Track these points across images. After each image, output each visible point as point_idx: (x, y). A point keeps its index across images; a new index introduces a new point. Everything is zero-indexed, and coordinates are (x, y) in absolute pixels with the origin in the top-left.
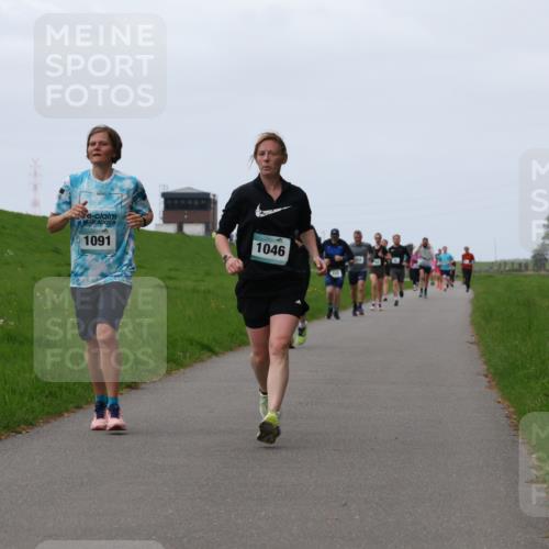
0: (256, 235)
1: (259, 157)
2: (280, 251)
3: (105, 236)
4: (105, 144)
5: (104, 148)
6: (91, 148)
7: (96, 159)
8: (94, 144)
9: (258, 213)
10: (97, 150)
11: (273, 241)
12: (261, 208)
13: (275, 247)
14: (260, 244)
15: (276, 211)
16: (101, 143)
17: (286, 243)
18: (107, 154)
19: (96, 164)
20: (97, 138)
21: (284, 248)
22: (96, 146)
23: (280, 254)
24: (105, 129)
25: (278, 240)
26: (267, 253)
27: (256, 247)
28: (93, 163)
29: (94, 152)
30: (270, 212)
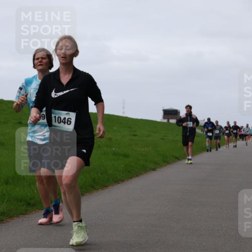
0: (53, 111)
1: (58, 51)
2: (68, 122)
4: (44, 58)
5: (44, 61)
6: (36, 61)
7: (40, 67)
8: (38, 59)
9: (53, 95)
10: (41, 62)
11: (63, 114)
12: (56, 92)
13: (65, 118)
14: (55, 117)
15: (65, 92)
16: (42, 58)
17: (72, 116)
18: (46, 64)
20: (39, 55)
21: (71, 119)
22: (40, 60)
23: (68, 124)
24: (43, 50)
25: (67, 114)
26: (60, 123)
27: (53, 119)
28: (38, 70)
29: (39, 64)
30: (61, 94)
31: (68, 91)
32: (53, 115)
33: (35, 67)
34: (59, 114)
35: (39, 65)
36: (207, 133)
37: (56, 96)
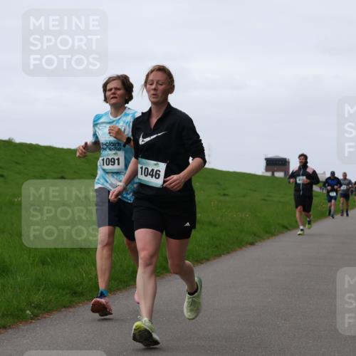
0: (140, 160)
3: (116, 158)
4: (119, 89)
5: (119, 92)
6: (108, 93)
7: (113, 101)
8: (111, 90)
9: (141, 141)
10: (114, 94)
12: (143, 137)
14: (142, 168)
15: (152, 137)
16: (116, 89)
18: (121, 96)
19: (113, 106)
20: (113, 85)
21: (160, 171)
22: (113, 91)
23: (156, 178)
24: (118, 77)
25: (155, 165)
26: (146, 176)
27: (140, 170)
28: (110, 104)
29: (112, 96)
30: (148, 139)
31: (155, 136)
32: (140, 166)
33: (106, 100)
34: (147, 163)
35: (112, 98)
36: (328, 192)
37: (143, 143)
